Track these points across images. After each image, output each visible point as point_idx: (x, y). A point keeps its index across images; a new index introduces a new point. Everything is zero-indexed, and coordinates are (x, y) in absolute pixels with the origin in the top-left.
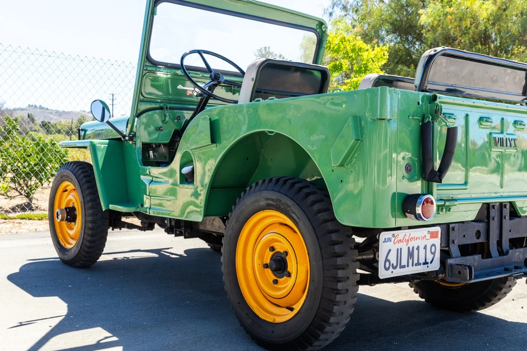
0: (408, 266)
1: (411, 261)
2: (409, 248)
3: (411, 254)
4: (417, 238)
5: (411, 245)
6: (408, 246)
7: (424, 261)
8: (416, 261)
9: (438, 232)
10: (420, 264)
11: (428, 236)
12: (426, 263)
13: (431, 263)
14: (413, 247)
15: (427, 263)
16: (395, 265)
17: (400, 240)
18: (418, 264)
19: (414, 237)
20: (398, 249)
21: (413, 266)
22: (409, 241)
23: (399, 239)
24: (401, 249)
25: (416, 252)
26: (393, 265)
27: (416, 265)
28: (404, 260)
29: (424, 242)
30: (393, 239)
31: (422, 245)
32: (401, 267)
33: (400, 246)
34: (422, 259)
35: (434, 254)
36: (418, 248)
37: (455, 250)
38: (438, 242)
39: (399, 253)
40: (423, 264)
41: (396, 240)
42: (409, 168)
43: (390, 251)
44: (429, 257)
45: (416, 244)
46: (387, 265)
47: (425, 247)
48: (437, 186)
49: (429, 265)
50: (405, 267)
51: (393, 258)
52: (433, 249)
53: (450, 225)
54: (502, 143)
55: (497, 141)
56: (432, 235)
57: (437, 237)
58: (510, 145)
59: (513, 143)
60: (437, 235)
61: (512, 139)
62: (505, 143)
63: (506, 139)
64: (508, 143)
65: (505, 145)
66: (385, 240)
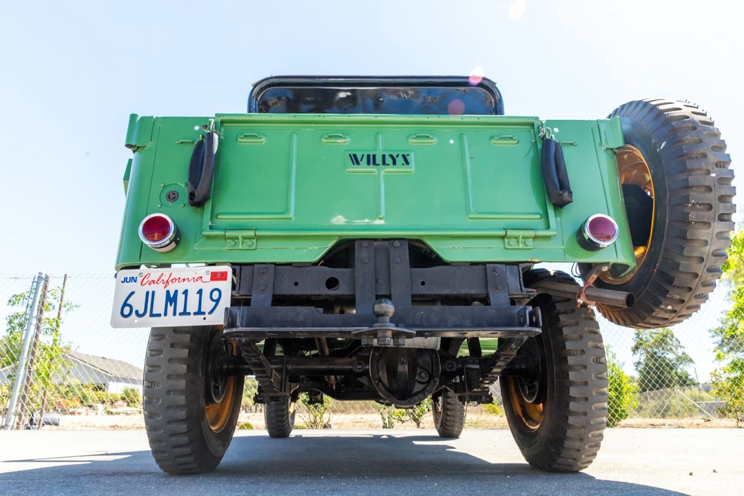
0: (165, 314)
1: (170, 309)
2: (168, 292)
3: (171, 299)
4: (184, 280)
5: (172, 288)
6: (167, 289)
7: (197, 311)
8: (180, 309)
9: (226, 273)
10: (189, 314)
11: (208, 278)
12: (199, 312)
13: (211, 313)
14: (176, 292)
15: (204, 313)
16: (141, 312)
17: (154, 281)
18: (185, 313)
19: (179, 278)
20: (148, 293)
21: (175, 314)
22: (170, 283)
23: (151, 279)
24: (153, 293)
25: (181, 298)
26: (137, 312)
27: (181, 314)
28: (159, 306)
29: (199, 285)
30: (139, 280)
31: (193, 288)
32: (152, 315)
33: (151, 288)
34: (193, 307)
35: (217, 301)
36: (186, 292)
37: (261, 299)
38: (226, 286)
39: (150, 297)
40: (195, 314)
41: (146, 280)
42: (172, 196)
43: (133, 293)
44: (207, 305)
45: (181, 287)
46: (127, 311)
47: (200, 292)
48: (218, 215)
49: (207, 315)
50: (159, 315)
51: (138, 303)
52: (216, 295)
53: (256, 266)
54: (371, 160)
55: (359, 160)
56: (215, 277)
57: (225, 279)
58: (394, 163)
59: (400, 160)
60: (223, 276)
61: (398, 156)
62: (379, 160)
63: (384, 157)
64: (389, 160)
65: (381, 162)
66: (126, 279)
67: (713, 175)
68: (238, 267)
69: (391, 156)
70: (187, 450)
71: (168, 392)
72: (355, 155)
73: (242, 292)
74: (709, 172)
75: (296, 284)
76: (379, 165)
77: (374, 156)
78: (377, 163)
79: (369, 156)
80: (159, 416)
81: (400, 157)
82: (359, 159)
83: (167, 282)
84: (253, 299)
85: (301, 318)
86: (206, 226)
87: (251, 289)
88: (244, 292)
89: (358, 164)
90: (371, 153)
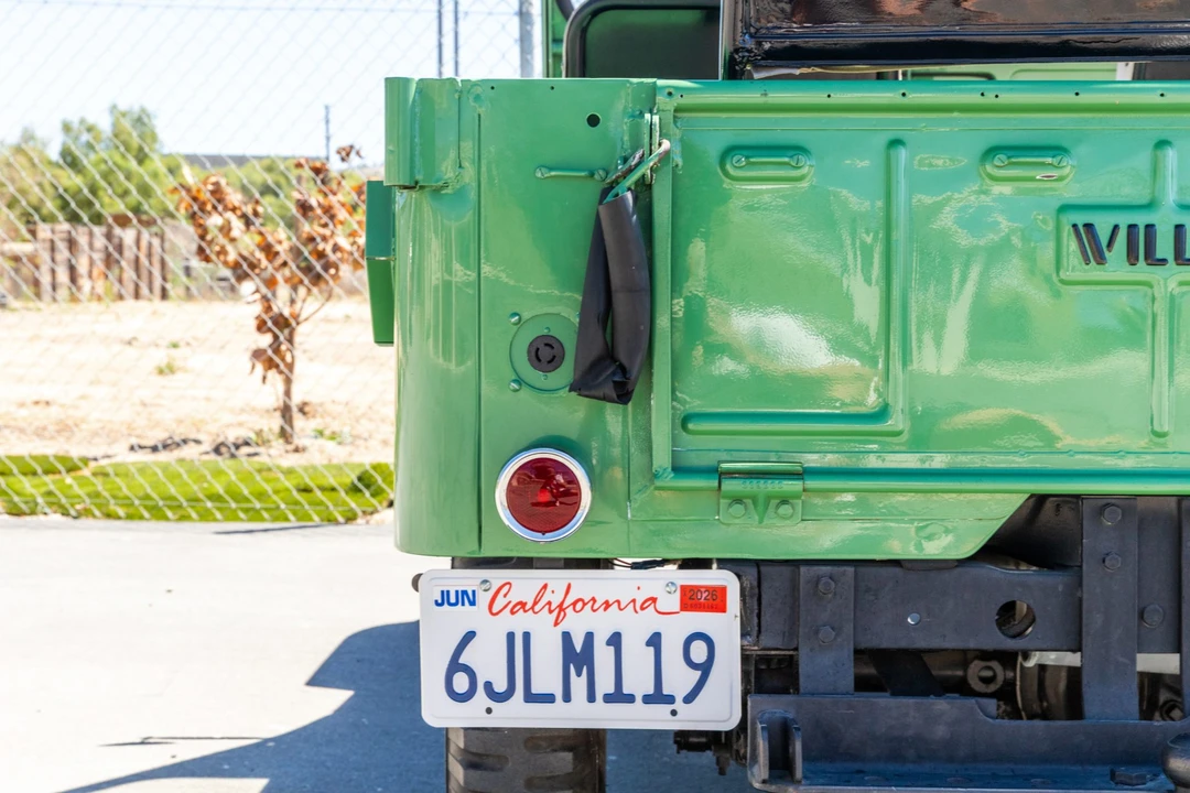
0: (567, 698)
1: (579, 684)
2: (567, 637)
3: (577, 657)
4: (607, 605)
5: (577, 625)
6: (564, 626)
7: (651, 691)
8: (605, 684)
9: (723, 590)
10: (630, 699)
11: (674, 602)
12: (658, 697)
13: (689, 699)
14: (589, 637)
15: (670, 699)
16: (501, 686)
17: (523, 604)
18: (619, 696)
19: (594, 600)
20: (511, 637)
21: (591, 698)
22: (569, 611)
23: (514, 597)
24: (527, 636)
25: (603, 656)
26: (488, 686)
27: (608, 698)
28: (547, 674)
29: (649, 622)
30: (483, 599)
31: (636, 629)
32: (530, 697)
33: (519, 624)
34: (638, 679)
35: (705, 669)
36: (615, 640)
37: (825, 665)
38: (726, 628)
39: (518, 648)
40: (648, 699)
41: (501, 601)
42: (545, 353)
43: (470, 636)
45: (602, 623)
46: (461, 683)
47: (655, 641)
48: (685, 420)
49: (679, 705)
50: (549, 698)
51: (488, 661)
52: (699, 652)
53: (803, 569)
54: (1141, 245)
55: (1104, 241)
56: (692, 600)
57: (722, 608)
60: (713, 601)
62: (1164, 248)
65: (1170, 257)
66: (445, 595)
68: (756, 573)
72: (1089, 227)
73: (766, 641)
76: (1163, 262)
77: (1150, 228)
78: (1159, 255)
79: (1132, 228)
82: (1104, 239)
83: (560, 606)
84: (804, 668)
85: (941, 731)
86: (662, 459)
87: (792, 629)
88: (772, 642)
89: (1101, 259)
90: (1141, 220)
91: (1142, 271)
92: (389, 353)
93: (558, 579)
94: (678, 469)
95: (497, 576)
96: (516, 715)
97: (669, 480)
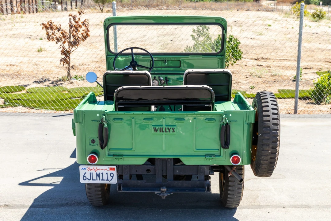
0: (97, 180)
1: (98, 178)
2: (97, 173)
3: (98, 175)
4: (101, 170)
6: (96, 172)
7: (106, 179)
8: (101, 178)
10: (104, 180)
11: (109, 169)
12: (107, 180)
13: (111, 180)
14: (99, 173)
15: (109, 180)
16: (89, 179)
17: (92, 169)
18: (103, 180)
20: (90, 173)
21: (100, 180)
22: (97, 170)
23: (90, 169)
24: (92, 173)
25: (101, 175)
26: (88, 179)
27: (102, 180)
28: (95, 177)
29: (106, 172)
30: (87, 169)
32: (93, 180)
33: (91, 172)
34: (105, 178)
35: (113, 177)
36: (102, 174)
37: (126, 176)
38: (115, 172)
39: (91, 174)
40: (106, 180)
41: (89, 169)
42: (93, 141)
43: (86, 173)
44: (110, 178)
45: (101, 172)
46: (85, 178)
47: (107, 174)
48: (110, 149)
49: (110, 181)
50: (95, 180)
51: (88, 176)
52: (112, 175)
53: (124, 166)
54: (161, 130)
55: (157, 130)
56: (111, 169)
58: (169, 132)
59: (171, 130)
60: (113, 169)
61: (171, 128)
62: (164, 130)
63: (166, 128)
64: (167, 130)
66: (82, 168)
67: (270, 151)
68: (118, 166)
69: (168, 128)
70: (102, 203)
71: (96, 191)
72: (155, 128)
73: (120, 173)
74: (268, 151)
75: (137, 171)
76: (164, 132)
77: (162, 128)
79: (160, 128)
80: (93, 196)
81: (171, 129)
82: (157, 129)
84: (124, 177)
85: (139, 184)
86: (107, 154)
87: (123, 173)
88: (120, 174)
89: (157, 132)
90: (161, 127)
91: (161, 133)
92: (75, 137)
93: (95, 167)
94: (109, 155)
95: (89, 166)
96: (91, 182)
97: (107, 156)
